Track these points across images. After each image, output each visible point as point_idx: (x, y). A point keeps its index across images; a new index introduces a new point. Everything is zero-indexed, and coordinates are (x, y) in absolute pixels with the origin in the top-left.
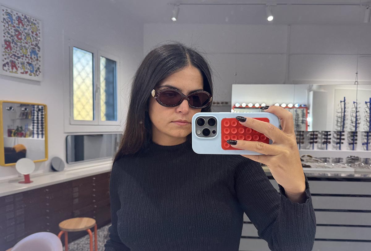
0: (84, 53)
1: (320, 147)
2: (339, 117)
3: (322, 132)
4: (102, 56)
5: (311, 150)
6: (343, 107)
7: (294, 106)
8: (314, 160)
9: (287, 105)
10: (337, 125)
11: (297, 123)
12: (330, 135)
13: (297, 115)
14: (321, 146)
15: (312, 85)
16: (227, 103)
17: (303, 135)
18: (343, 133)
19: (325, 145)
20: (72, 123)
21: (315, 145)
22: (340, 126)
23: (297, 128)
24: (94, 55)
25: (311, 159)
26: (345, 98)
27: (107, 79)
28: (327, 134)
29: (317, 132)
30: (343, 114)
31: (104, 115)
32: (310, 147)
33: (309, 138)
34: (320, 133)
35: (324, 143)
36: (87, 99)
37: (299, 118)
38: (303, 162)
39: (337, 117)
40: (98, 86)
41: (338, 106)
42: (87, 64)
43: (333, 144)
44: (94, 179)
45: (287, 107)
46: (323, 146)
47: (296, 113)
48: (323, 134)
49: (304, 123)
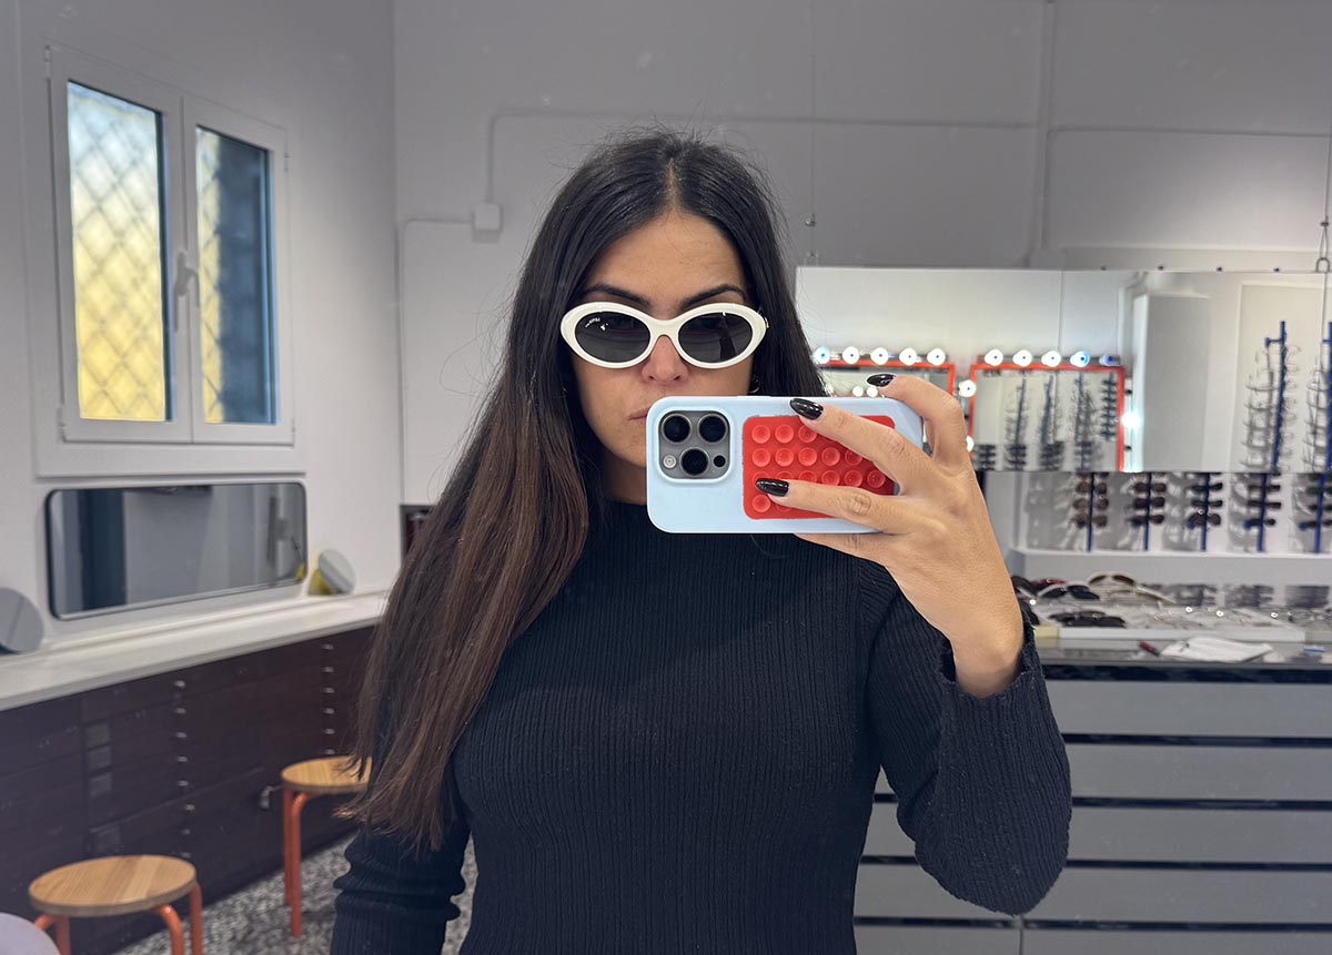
0: (120, 110)
1: (1175, 539)
2: (1260, 410)
3: (1185, 474)
4: (201, 123)
5: (1137, 552)
6: (1276, 367)
7: (1066, 359)
8: (1140, 594)
9: (1037, 357)
10: (1249, 444)
11: (1085, 434)
12: (1219, 486)
13: (1085, 400)
14: (1181, 535)
15: (1146, 273)
17: (1103, 491)
18: (1275, 481)
19: (1198, 530)
20: (69, 437)
21: (1155, 530)
22: (1264, 450)
23: (1087, 456)
24: (165, 120)
25: (1128, 591)
26: (1283, 323)
27: (224, 232)
28: (1205, 484)
29: (1163, 474)
30: (1276, 394)
31: (214, 396)
32: (1134, 538)
33: (1131, 502)
34: (1174, 479)
35: (1193, 522)
36: (137, 322)
37: (1095, 411)
38: (1097, 602)
39: (1252, 411)
40: (188, 265)
41: (1256, 360)
42: (134, 163)
43: (1231, 526)
44: (181, 684)
45: (1036, 365)
46: (1190, 534)
47: (1081, 393)
48: (1190, 484)
49: (1113, 434)
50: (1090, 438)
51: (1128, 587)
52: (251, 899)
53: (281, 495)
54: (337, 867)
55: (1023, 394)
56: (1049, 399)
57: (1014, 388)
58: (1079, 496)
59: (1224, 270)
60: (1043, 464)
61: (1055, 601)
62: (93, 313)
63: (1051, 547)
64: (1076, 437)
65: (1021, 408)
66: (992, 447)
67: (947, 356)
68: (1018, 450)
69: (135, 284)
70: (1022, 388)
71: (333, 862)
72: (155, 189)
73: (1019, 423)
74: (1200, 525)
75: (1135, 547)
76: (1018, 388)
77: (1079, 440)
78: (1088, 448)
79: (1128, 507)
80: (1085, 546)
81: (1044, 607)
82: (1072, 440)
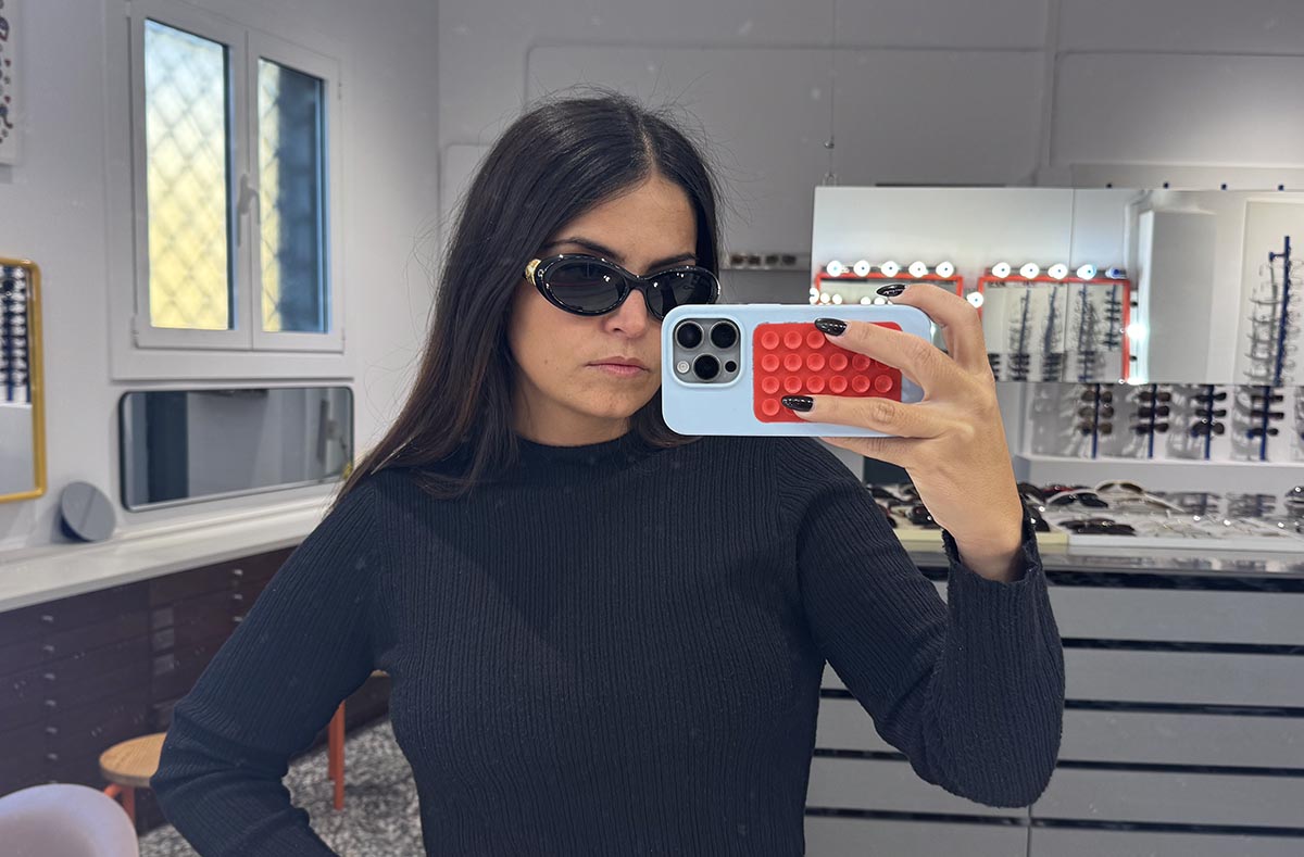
0: (191, 43)
1: (1179, 447)
2: (1264, 323)
3: (1190, 385)
4: (264, 54)
5: (1142, 458)
6: (1280, 280)
7: (1073, 272)
8: (1149, 502)
9: (1044, 270)
10: (1253, 356)
11: (1089, 343)
12: (1223, 396)
13: (1088, 310)
14: (1185, 443)
15: (1151, 192)
16: (790, 259)
17: (1109, 400)
18: (1278, 392)
19: (1202, 439)
20: (141, 344)
21: (1160, 438)
22: (1267, 362)
23: (1089, 365)
24: (231, 53)
25: (1136, 500)
26: (1287, 239)
27: (284, 155)
28: (1209, 396)
29: (1167, 384)
30: (1279, 307)
31: (272, 307)
32: (1139, 445)
33: (1136, 411)
34: (1178, 389)
35: (1196, 431)
36: (203, 239)
37: (1097, 322)
38: (1105, 509)
39: (1256, 324)
40: (250, 185)
41: (1260, 273)
42: (203, 91)
43: (1235, 435)
44: (239, 572)
45: (1043, 277)
46: (1194, 443)
47: (1085, 303)
48: (1195, 394)
49: (1116, 344)
50: (1093, 348)
51: (1136, 496)
52: (298, 773)
53: (331, 397)
54: (376, 744)
55: (1026, 305)
56: (1053, 310)
57: (1019, 299)
58: (1084, 404)
59: (1228, 188)
60: (1046, 372)
61: (1064, 508)
62: (164, 231)
63: (1056, 454)
64: (1079, 347)
65: (1025, 319)
66: (997, 356)
67: (956, 269)
68: (1021, 359)
69: (202, 202)
70: (1026, 299)
71: (373, 740)
72: (221, 116)
73: (1023, 333)
74: (1203, 433)
75: (1139, 454)
76: (1023, 299)
77: (1083, 349)
78: (1091, 357)
79: (1133, 415)
80: (1090, 453)
81: (1053, 514)
82: (1076, 350)
